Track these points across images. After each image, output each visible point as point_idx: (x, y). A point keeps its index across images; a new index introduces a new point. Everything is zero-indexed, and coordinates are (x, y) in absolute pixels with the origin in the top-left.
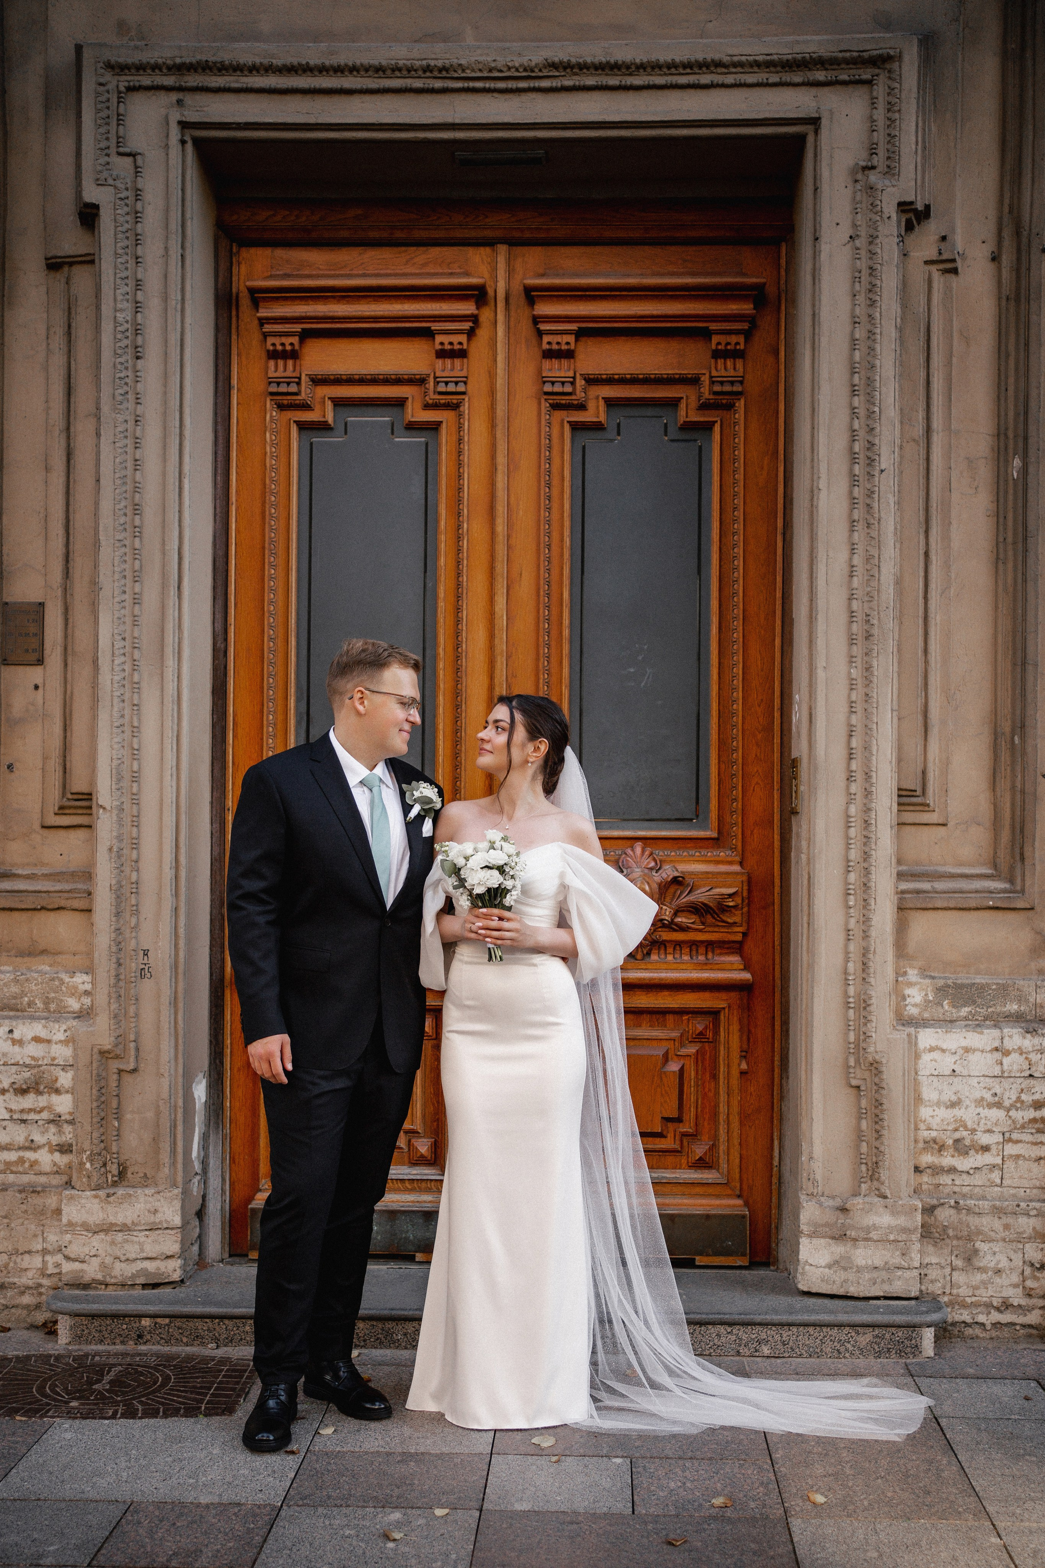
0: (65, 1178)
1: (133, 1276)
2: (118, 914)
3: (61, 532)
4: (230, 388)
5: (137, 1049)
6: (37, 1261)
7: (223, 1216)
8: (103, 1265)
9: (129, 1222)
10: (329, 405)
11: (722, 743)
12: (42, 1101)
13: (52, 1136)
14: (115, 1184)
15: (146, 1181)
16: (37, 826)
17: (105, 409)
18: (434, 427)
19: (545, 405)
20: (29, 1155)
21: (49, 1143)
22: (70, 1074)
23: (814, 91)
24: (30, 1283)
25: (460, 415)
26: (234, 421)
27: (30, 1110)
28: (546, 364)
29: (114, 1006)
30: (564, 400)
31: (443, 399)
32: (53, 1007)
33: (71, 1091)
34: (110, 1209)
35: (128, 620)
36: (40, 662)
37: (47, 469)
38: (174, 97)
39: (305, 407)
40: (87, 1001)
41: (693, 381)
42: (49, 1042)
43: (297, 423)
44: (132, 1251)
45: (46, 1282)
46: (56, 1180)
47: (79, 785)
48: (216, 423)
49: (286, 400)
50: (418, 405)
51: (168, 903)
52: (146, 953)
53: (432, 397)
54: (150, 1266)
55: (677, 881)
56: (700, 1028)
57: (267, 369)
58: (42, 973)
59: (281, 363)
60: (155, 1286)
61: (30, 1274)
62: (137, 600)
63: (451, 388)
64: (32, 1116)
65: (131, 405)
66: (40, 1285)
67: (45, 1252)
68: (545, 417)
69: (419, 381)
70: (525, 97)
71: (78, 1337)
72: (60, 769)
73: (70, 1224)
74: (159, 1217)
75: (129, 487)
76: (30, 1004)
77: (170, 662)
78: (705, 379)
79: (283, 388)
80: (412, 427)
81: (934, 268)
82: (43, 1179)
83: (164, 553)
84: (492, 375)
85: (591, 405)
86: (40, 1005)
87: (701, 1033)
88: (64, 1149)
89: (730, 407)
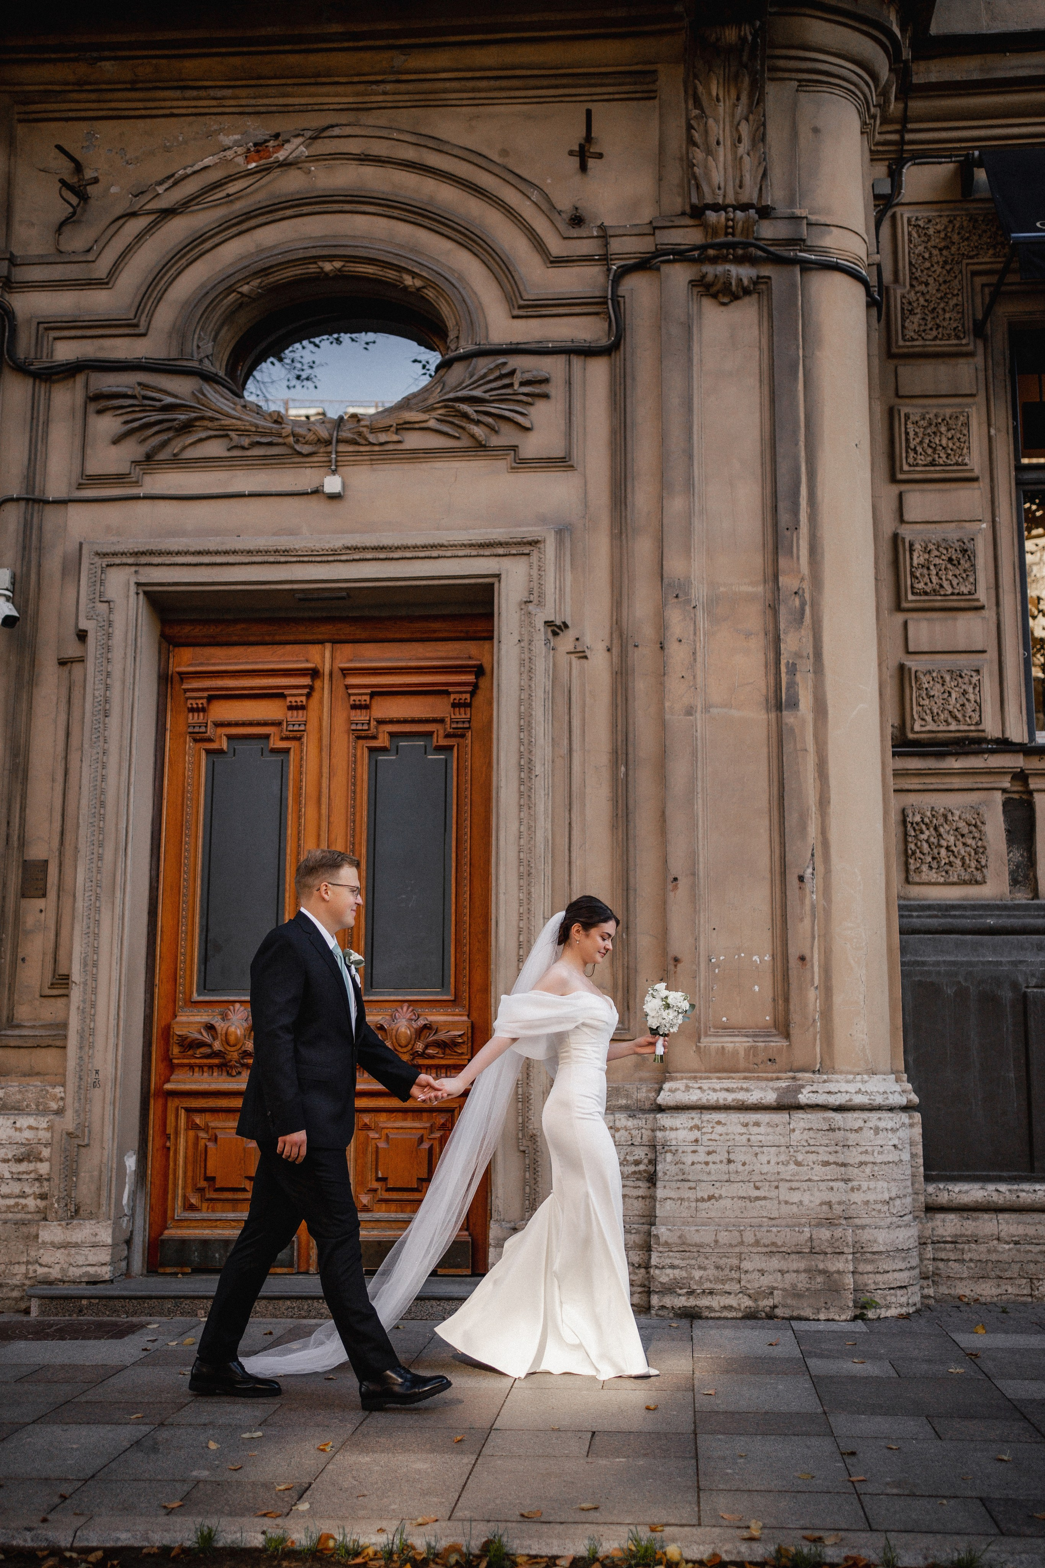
0: (43, 1215)
1: (80, 1276)
2: (81, 1048)
3: (59, 818)
4: (165, 730)
5: (90, 1132)
6: (23, 1269)
7: (144, 1246)
8: (62, 1269)
9: (79, 1241)
10: (224, 739)
11: (457, 941)
12: (31, 1166)
13: (36, 1189)
14: (72, 1217)
15: (91, 1216)
16: (37, 995)
17: (86, 746)
18: (287, 751)
19: (352, 737)
20: (22, 1201)
21: (34, 1193)
22: (49, 1150)
23: (497, 559)
24: (18, 1283)
25: (302, 744)
26: (167, 749)
27: (24, 1173)
28: (353, 713)
29: (77, 1105)
30: (363, 734)
31: (292, 734)
32: (41, 1107)
33: (49, 1160)
34: (68, 1233)
35: (94, 870)
36: (44, 895)
37: (53, 781)
38: (133, 569)
39: (210, 740)
40: (61, 1103)
41: (441, 721)
42: (37, 1129)
43: (206, 750)
44: (81, 1260)
45: (27, 1282)
46: (37, 1217)
47: (62, 971)
48: (156, 751)
49: (198, 737)
50: (277, 738)
51: (112, 1041)
52: (97, 1072)
53: (285, 733)
54: (91, 1270)
55: (427, 1027)
56: (442, 1121)
57: (187, 718)
58: (36, 1086)
59: (196, 715)
60: (95, 1283)
61: (18, 1277)
62: (100, 858)
63: (296, 728)
64: (25, 1176)
65: (101, 743)
66: (24, 1284)
67: (28, 1263)
68: (352, 744)
69: (278, 724)
70: (332, 565)
71: (42, 1313)
72: (52, 961)
73: (44, 1243)
74: (98, 1239)
75: (98, 792)
76: (27, 1106)
77: (118, 894)
78: (448, 720)
79: (197, 730)
80: (274, 751)
81: (573, 656)
82: (29, 1216)
83: (117, 830)
84: (320, 720)
85: (381, 736)
86: (34, 1107)
87: (443, 1124)
88: (43, 1197)
89: (463, 736)
